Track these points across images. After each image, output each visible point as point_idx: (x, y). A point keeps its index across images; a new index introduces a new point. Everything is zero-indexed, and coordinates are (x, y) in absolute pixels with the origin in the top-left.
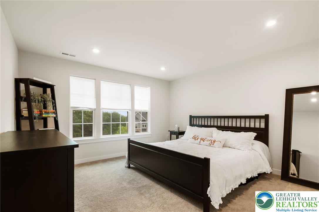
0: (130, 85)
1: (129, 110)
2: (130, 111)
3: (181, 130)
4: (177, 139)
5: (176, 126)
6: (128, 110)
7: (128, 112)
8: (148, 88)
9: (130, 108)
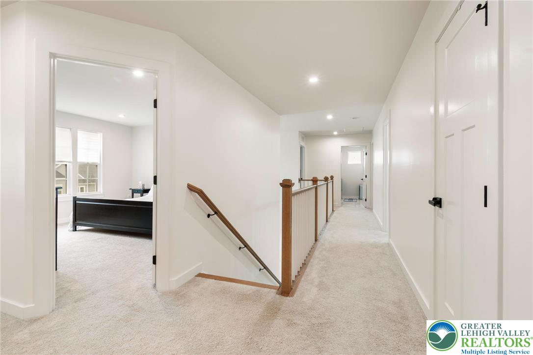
0: (70, 129)
1: (69, 162)
2: (71, 164)
3: (146, 188)
4: (141, 196)
5: (140, 182)
6: (66, 162)
7: (66, 165)
8: (99, 134)
9: (70, 159)
